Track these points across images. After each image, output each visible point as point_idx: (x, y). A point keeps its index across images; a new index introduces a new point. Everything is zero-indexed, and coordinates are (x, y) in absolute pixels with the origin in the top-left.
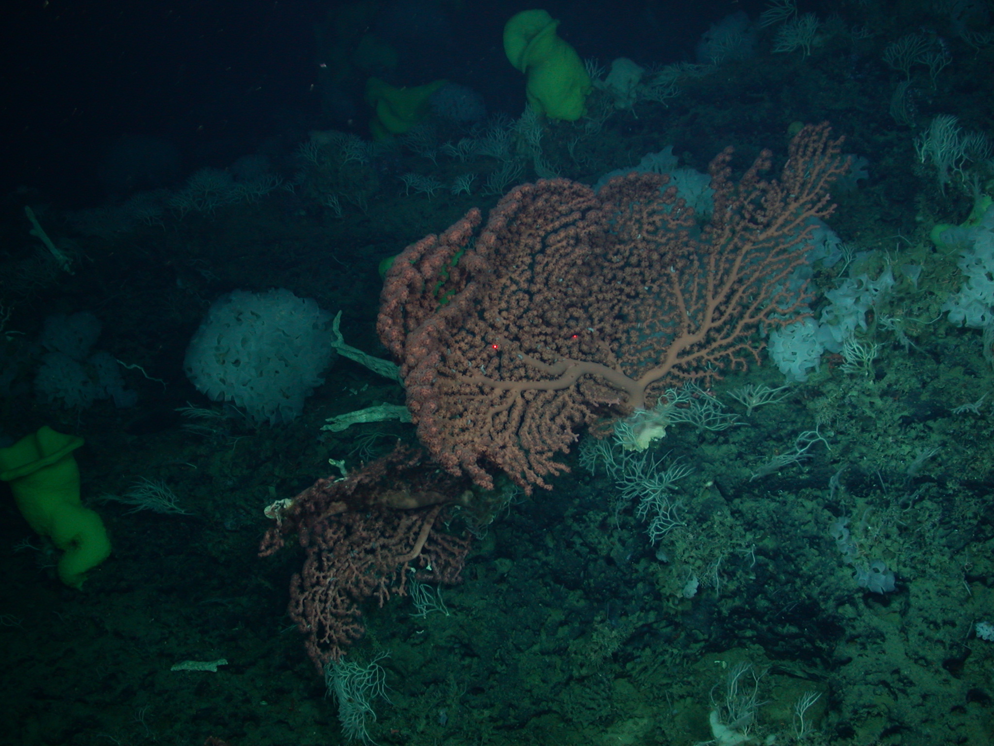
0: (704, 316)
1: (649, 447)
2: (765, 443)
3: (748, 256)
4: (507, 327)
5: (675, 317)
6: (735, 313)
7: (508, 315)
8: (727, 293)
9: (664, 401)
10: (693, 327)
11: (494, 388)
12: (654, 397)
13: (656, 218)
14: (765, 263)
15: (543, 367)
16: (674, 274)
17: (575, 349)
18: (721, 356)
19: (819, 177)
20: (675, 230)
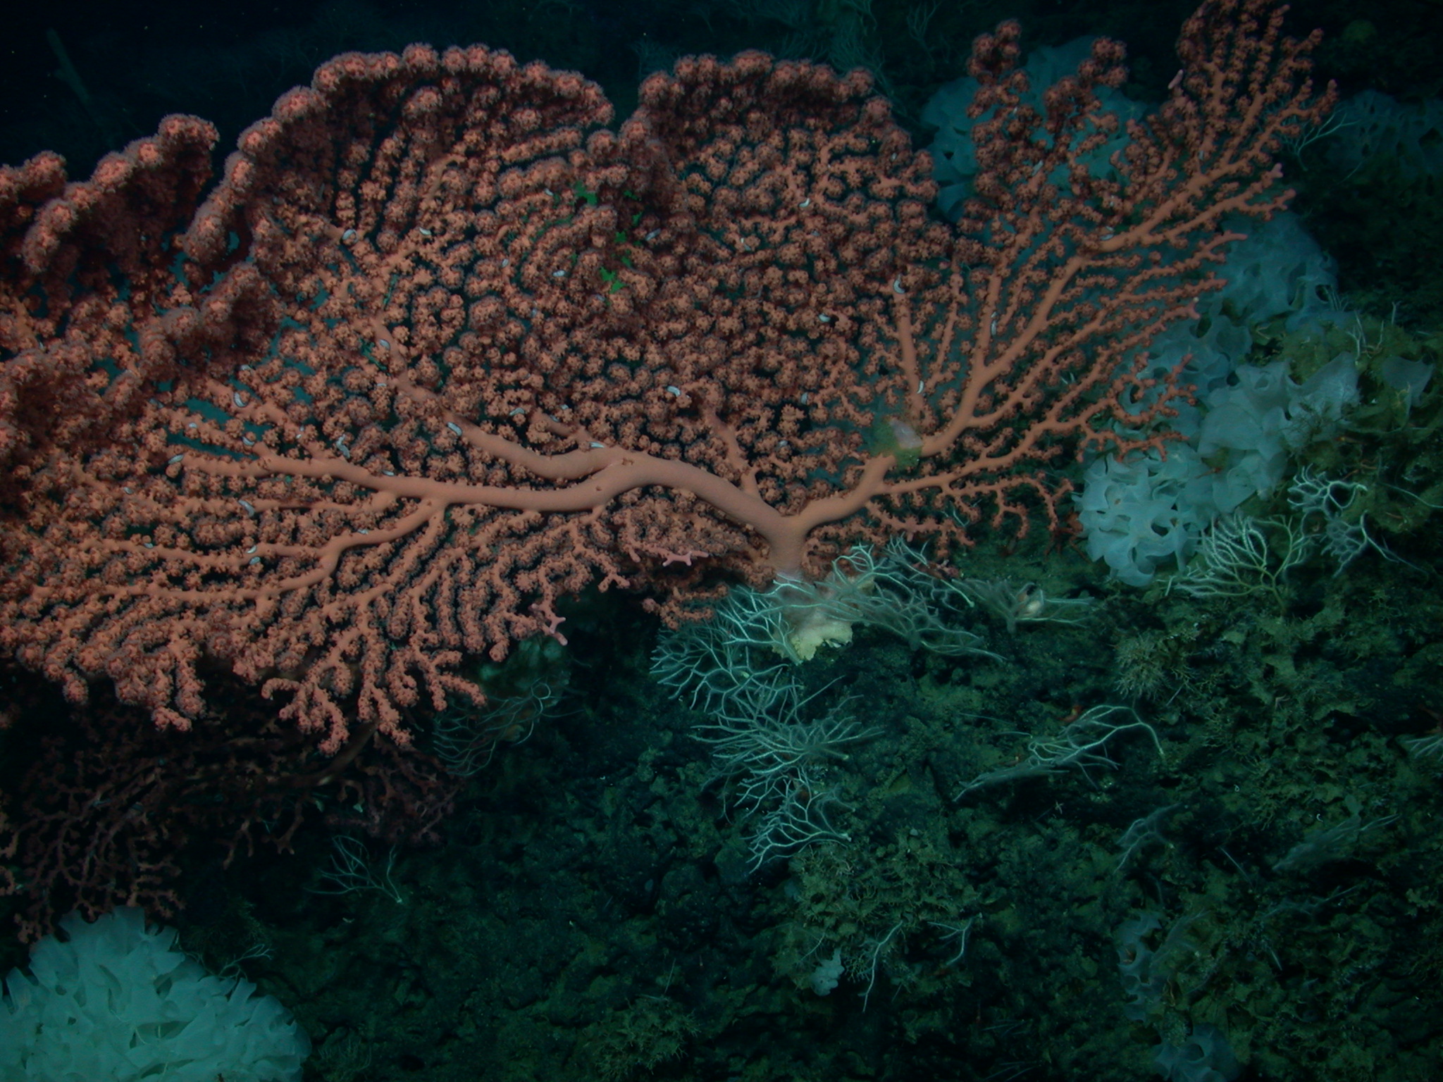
0: (958, 400)
1: (815, 659)
2: (1035, 705)
3: (1079, 281)
4: (413, 362)
5: (890, 392)
6: (1027, 403)
7: (410, 338)
8: (1018, 357)
9: (849, 570)
10: (929, 420)
11: (376, 491)
12: (824, 557)
13: (850, 167)
14: (1115, 303)
15: (523, 458)
16: (900, 296)
17: (629, 429)
18: (979, 494)
19: (1261, 122)
20: (888, 199)
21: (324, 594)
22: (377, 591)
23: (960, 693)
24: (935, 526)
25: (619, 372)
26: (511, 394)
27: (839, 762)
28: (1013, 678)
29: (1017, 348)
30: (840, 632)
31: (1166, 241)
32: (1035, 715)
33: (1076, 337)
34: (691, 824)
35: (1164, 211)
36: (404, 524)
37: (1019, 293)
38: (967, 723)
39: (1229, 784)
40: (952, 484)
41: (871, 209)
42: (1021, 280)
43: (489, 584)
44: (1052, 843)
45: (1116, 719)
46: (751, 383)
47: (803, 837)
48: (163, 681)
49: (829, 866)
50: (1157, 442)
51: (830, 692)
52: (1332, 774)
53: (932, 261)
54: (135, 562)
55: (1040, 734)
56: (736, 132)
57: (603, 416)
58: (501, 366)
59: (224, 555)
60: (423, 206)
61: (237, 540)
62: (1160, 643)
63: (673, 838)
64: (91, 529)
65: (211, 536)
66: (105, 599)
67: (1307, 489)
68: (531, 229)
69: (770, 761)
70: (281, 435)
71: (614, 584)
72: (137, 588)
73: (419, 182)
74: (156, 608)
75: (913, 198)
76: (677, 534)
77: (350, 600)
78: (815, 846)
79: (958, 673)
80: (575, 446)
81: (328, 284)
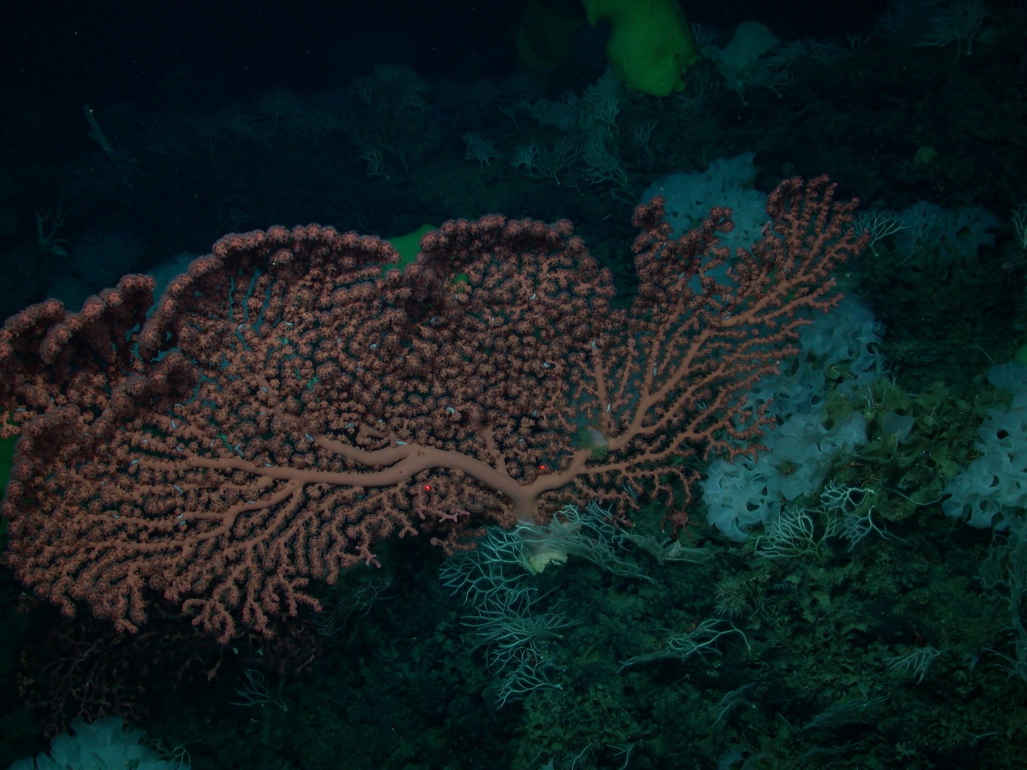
1: (544, 572)
2: (675, 612)
3: (709, 345)
4: (283, 399)
5: (589, 411)
6: (675, 420)
7: (280, 385)
8: (670, 391)
9: (562, 518)
10: (613, 429)
11: (260, 476)
12: (548, 511)
13: (561, 275)
14: (731, 359)
15: (352, 453)
16: (595, 351)
17: (422, 433)
18: (643, 476)
19: (823, 251)
20: (584, 296)
21: (225, 543)
22: (258, 540)
23: (632, 600)
24: (617, 496)
25: (415, 400)
26: (346, 415)
27: (557, 639)
28: (663, 594)
29: (670, 384)
30: (559, 557)
31: (763, 322)
32: (675, 618)
33: (706, 380)
34: (467, 671)
35: (763, 303)
36: (277, 497)
37: (671, 351)
38: (635, 619)
39: (790, 670)
40: (628, 469)
41: (574, 302)
42: (672, 343)
43: (330, 534)
44: (684, 699)
45: (720, 627)
46: (501, 403)
47: (531, 686)
48: (122, 602)
49: (546, 706)
50: (753, 450)
51: (553, 594)
52: (852, 668)
53: (615, 333)
54: (108, 527)
55: (677, 631)
56: (486, 257)
57: (405, 426)
58: (338, 400)
59: (163, 520)
60: (287, 309)
61: (171, 511)
62: (744, 583)
63: (456, 679)
64: (80, 509)
65: (155, 509)
66: (89, 551)
67: (832, 494)
68: (354, 322)
69: (511, 640)
70: (200, 444)
71: (408, 532)
72: (108, 544)
73: (283, 296)
74: (120, 555)
75: (600, 296)
76: (452, 498)
77: (241, 545)
78: (540, 692)
79: (631, 587)
80: (388, 444)
81: (228, 356)
